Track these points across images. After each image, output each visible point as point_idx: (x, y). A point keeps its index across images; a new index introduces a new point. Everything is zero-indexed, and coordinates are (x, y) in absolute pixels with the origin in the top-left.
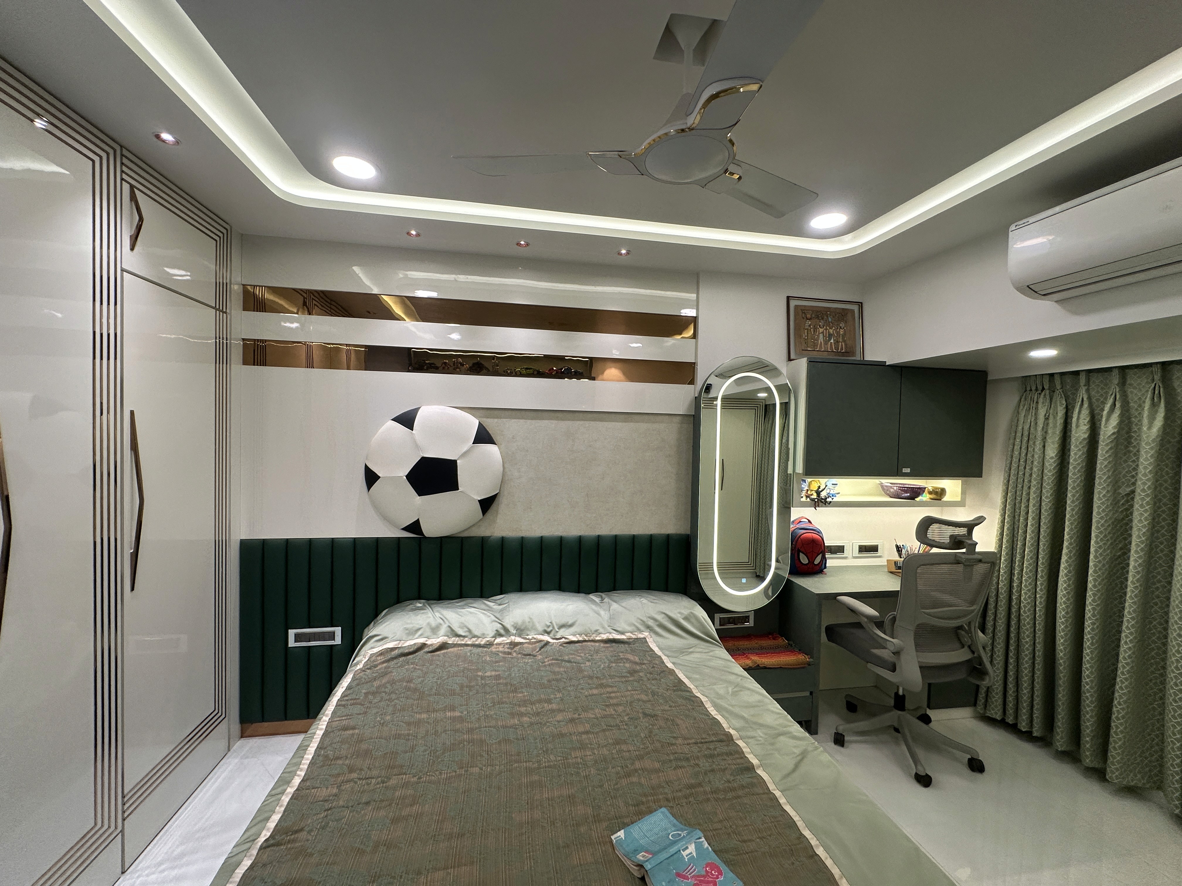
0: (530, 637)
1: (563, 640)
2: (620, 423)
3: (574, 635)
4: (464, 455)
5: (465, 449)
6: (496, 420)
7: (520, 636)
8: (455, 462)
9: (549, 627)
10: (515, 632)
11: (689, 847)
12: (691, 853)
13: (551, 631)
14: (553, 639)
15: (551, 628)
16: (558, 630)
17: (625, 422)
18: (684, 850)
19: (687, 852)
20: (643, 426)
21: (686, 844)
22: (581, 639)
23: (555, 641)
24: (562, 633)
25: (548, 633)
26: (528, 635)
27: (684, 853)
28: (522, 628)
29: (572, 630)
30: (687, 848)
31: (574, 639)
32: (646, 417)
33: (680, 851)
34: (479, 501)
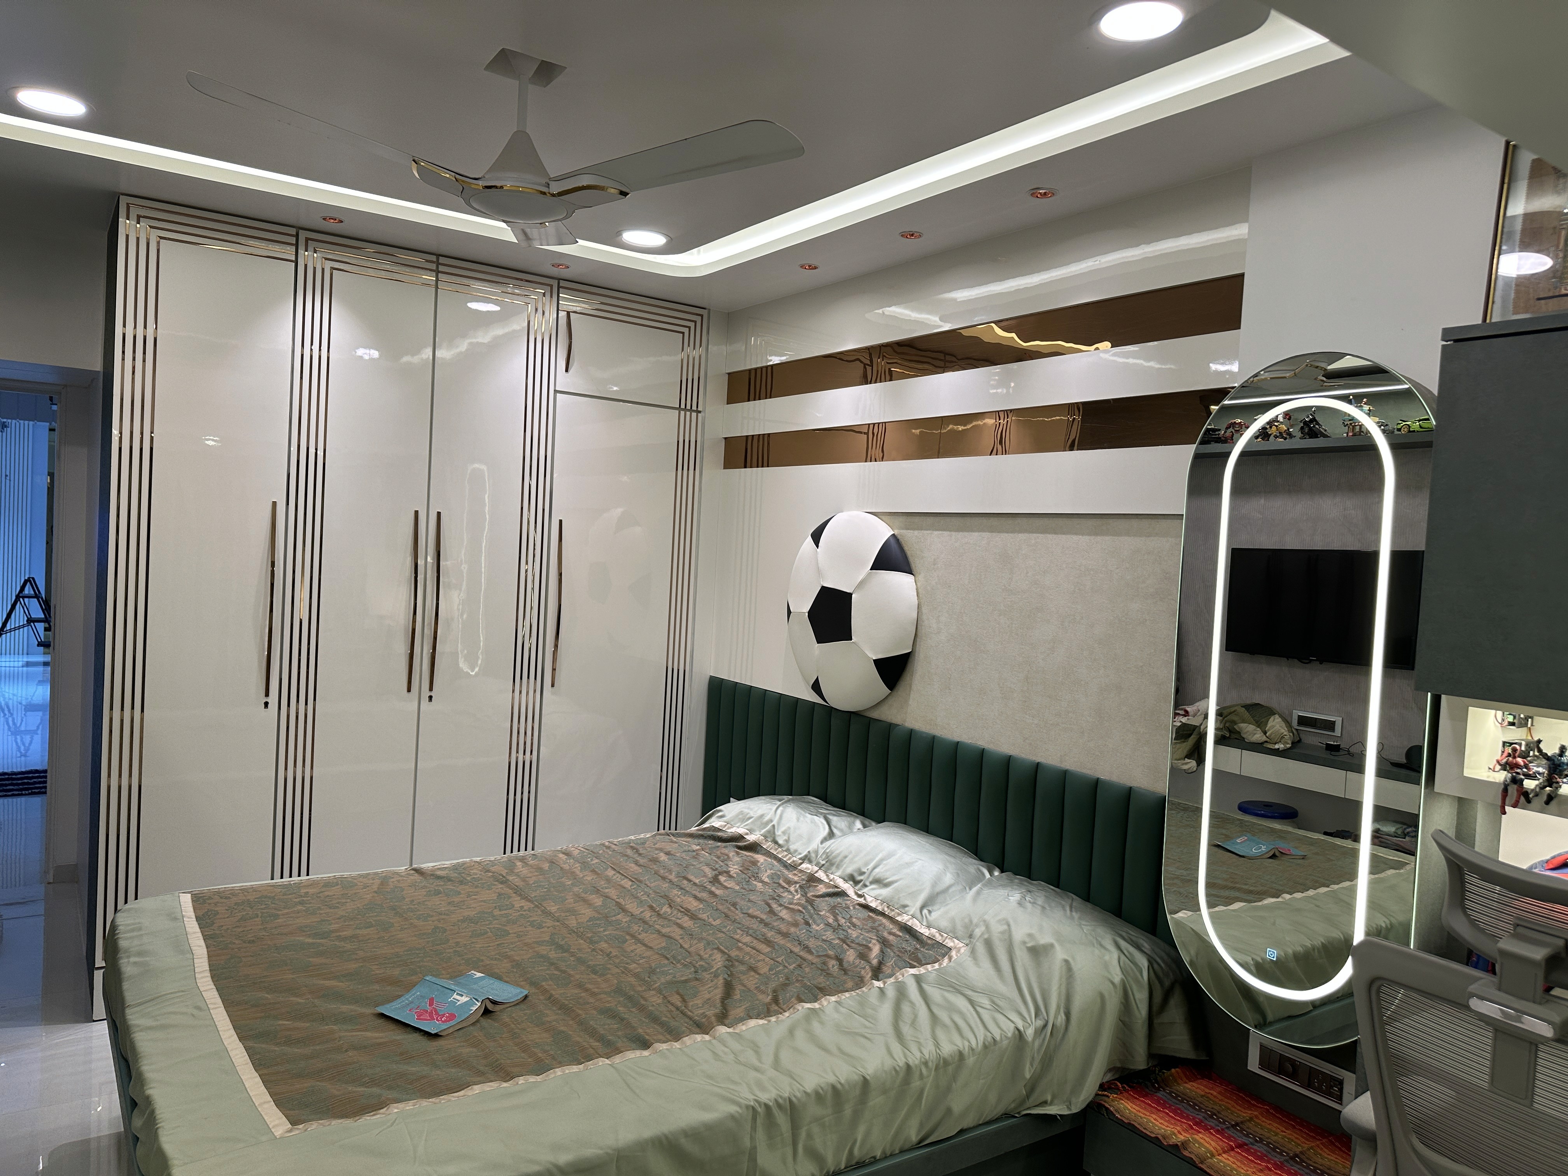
0: (832, 876)
1: (864, 900)
2: (1086, 538)
3: (877, 900)
4: (861, 584)
5: (861, 578)
6: (916, 532)
8: (850, 595)
9: (861, 874)
11: (463, 997)
12: (459, 1001)
13: (859, 881)
14: (855, 893)
15: (861, 878)
16: (866, 884)
17: (1096, 534)
18: (458, 994)
19: (458, 997)
20: (1128, 544)
21: (464, 993)
23: (855, 896)
24: (868, 890)
25: (854, 882)
26: (831, 872)
27: (455, 996)
29: (880, 892)
30: (462, 996)
32: (1135, 523)
33: (455, 992)
34: (877, 662)
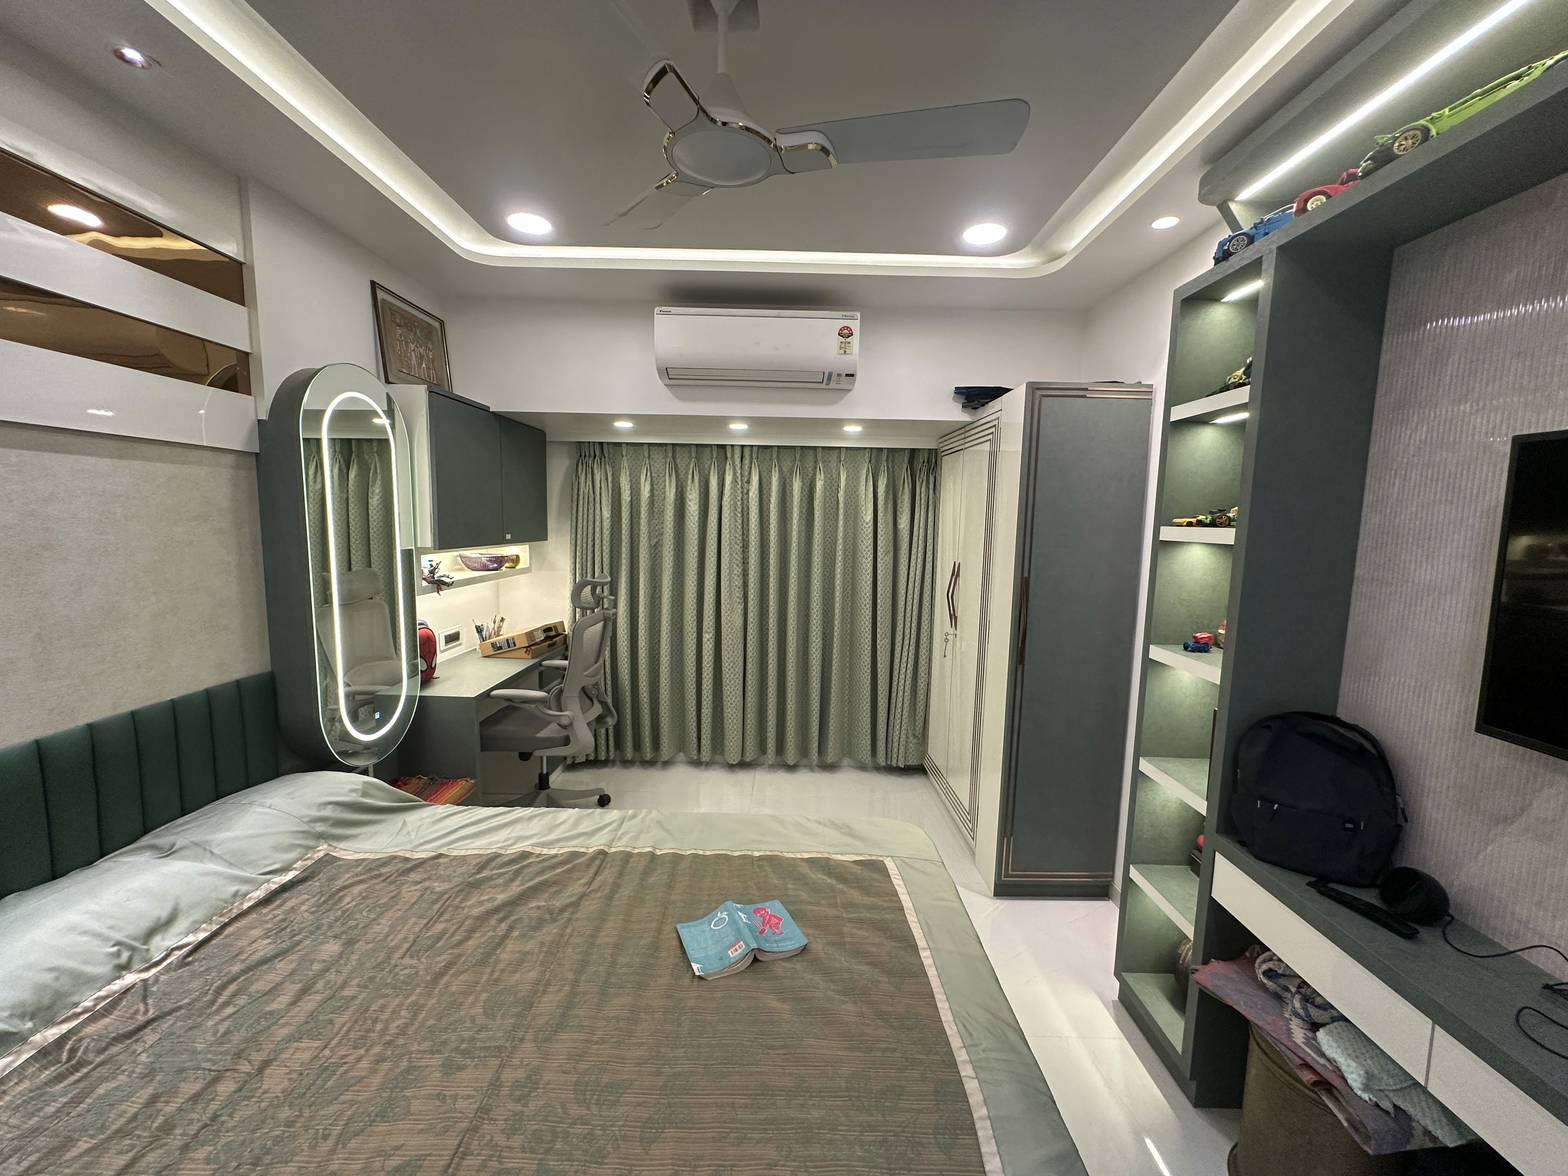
0: (88, 1004)
1: (178, 953)
3: (195, 931)
7: (51, 1023)
9: (118, 954)
10: (29, 1025)
13: (130, 959)
14: (147, 969)
15: (125, 955)
16: (146, 947)
22: (215, 927)
23: (154, 971)
24: (160, 945)
25: (125, 967)
26: (76, 1005)
28: (46, 1002)
29: (182, 925)
31: (201, 936)
